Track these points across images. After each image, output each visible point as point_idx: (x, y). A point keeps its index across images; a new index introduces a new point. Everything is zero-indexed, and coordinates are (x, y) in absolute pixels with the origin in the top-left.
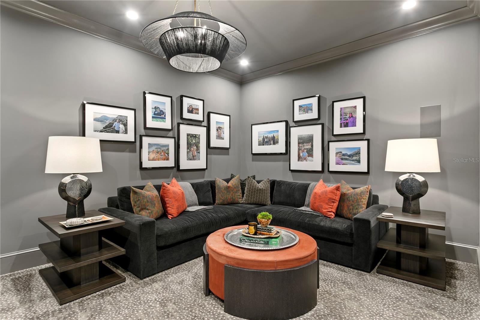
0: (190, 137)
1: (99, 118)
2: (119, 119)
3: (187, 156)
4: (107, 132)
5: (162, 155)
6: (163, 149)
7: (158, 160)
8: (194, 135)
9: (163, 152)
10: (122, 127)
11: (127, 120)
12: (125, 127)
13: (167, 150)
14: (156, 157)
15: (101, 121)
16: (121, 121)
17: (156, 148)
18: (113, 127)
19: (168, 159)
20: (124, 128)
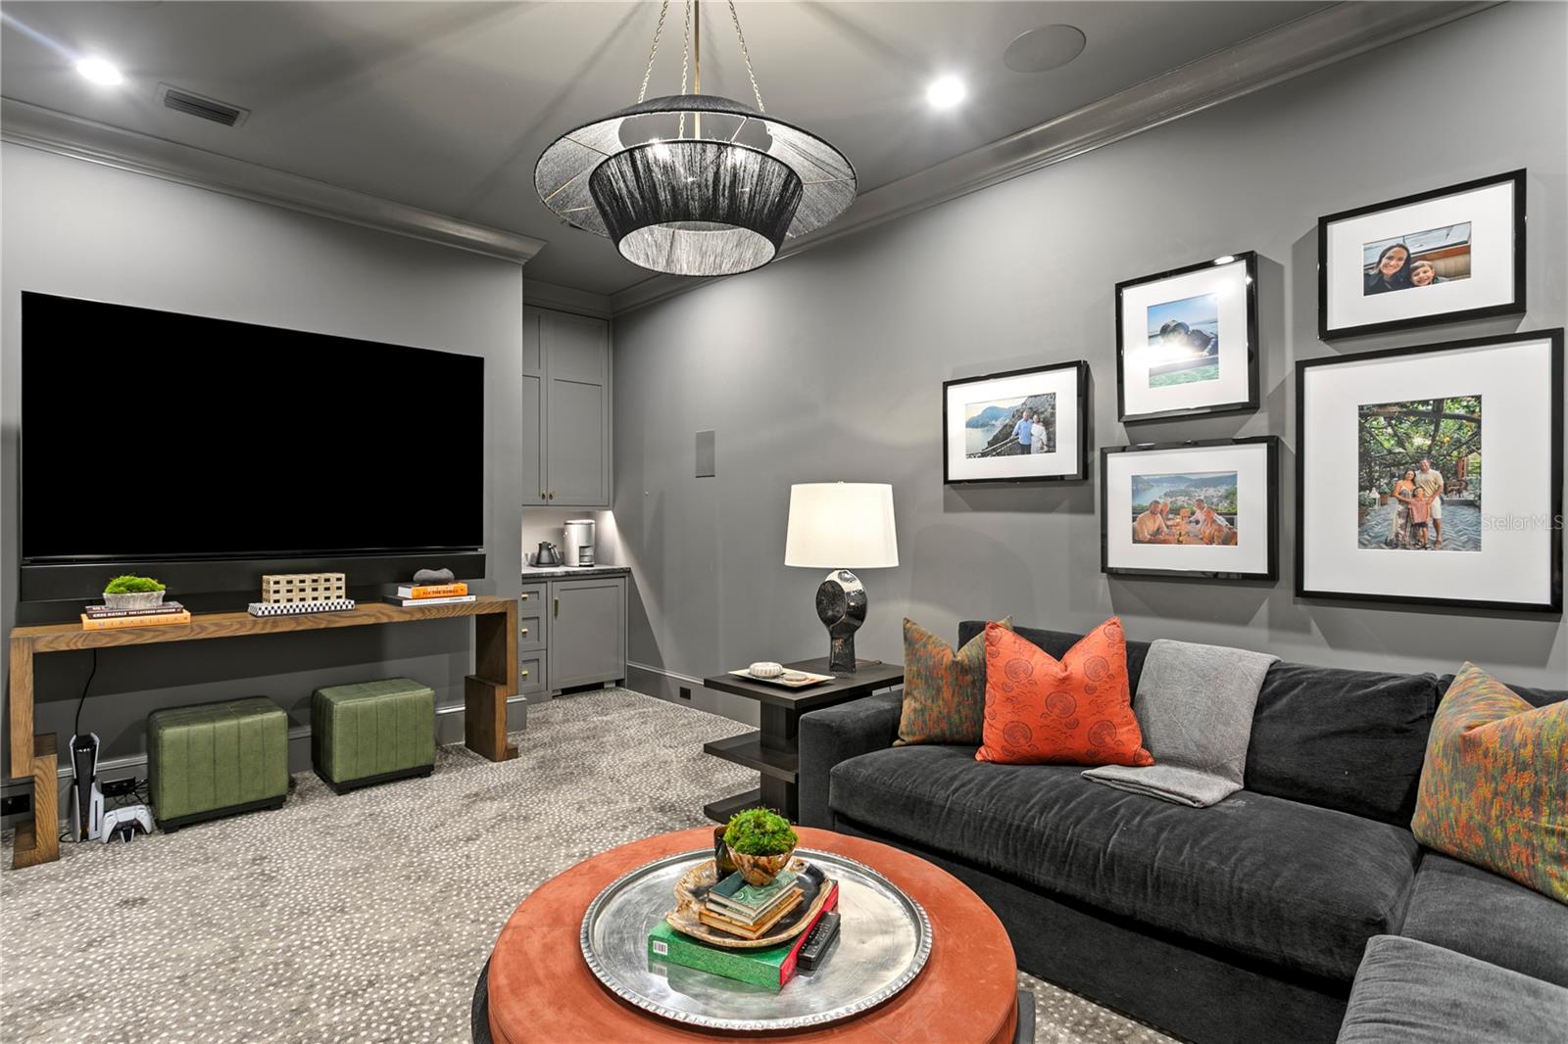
0: (1389, 418)
1: (979, 416)
2: (1031, 408)
3: (1361, 524)
4: (998, 454)
5: (1197, 522)
6: (1202, 494)
7: (1180, 542)
8: (1425, 403)
9: (1202, 509)
10: (1038, 430)
11: (1053, 408)
12: (1046, 429)
13: (1226, 497)
14: (1165, 529)
15: (983, 426)
16: (1035, 413)
17: (1165, 495)
18: (1012, 437)
19: (1230, 539)
20: (1044, 433)
